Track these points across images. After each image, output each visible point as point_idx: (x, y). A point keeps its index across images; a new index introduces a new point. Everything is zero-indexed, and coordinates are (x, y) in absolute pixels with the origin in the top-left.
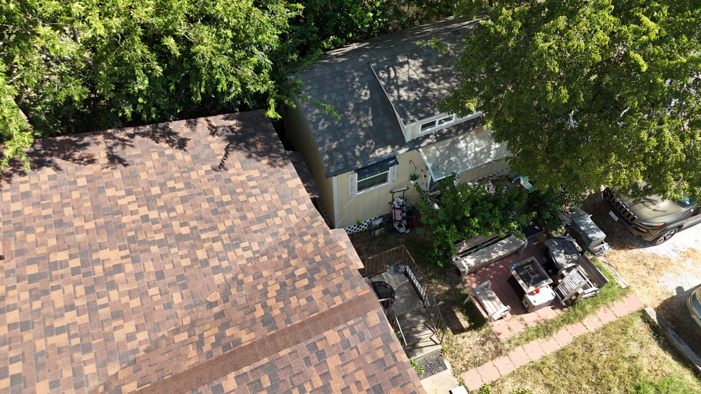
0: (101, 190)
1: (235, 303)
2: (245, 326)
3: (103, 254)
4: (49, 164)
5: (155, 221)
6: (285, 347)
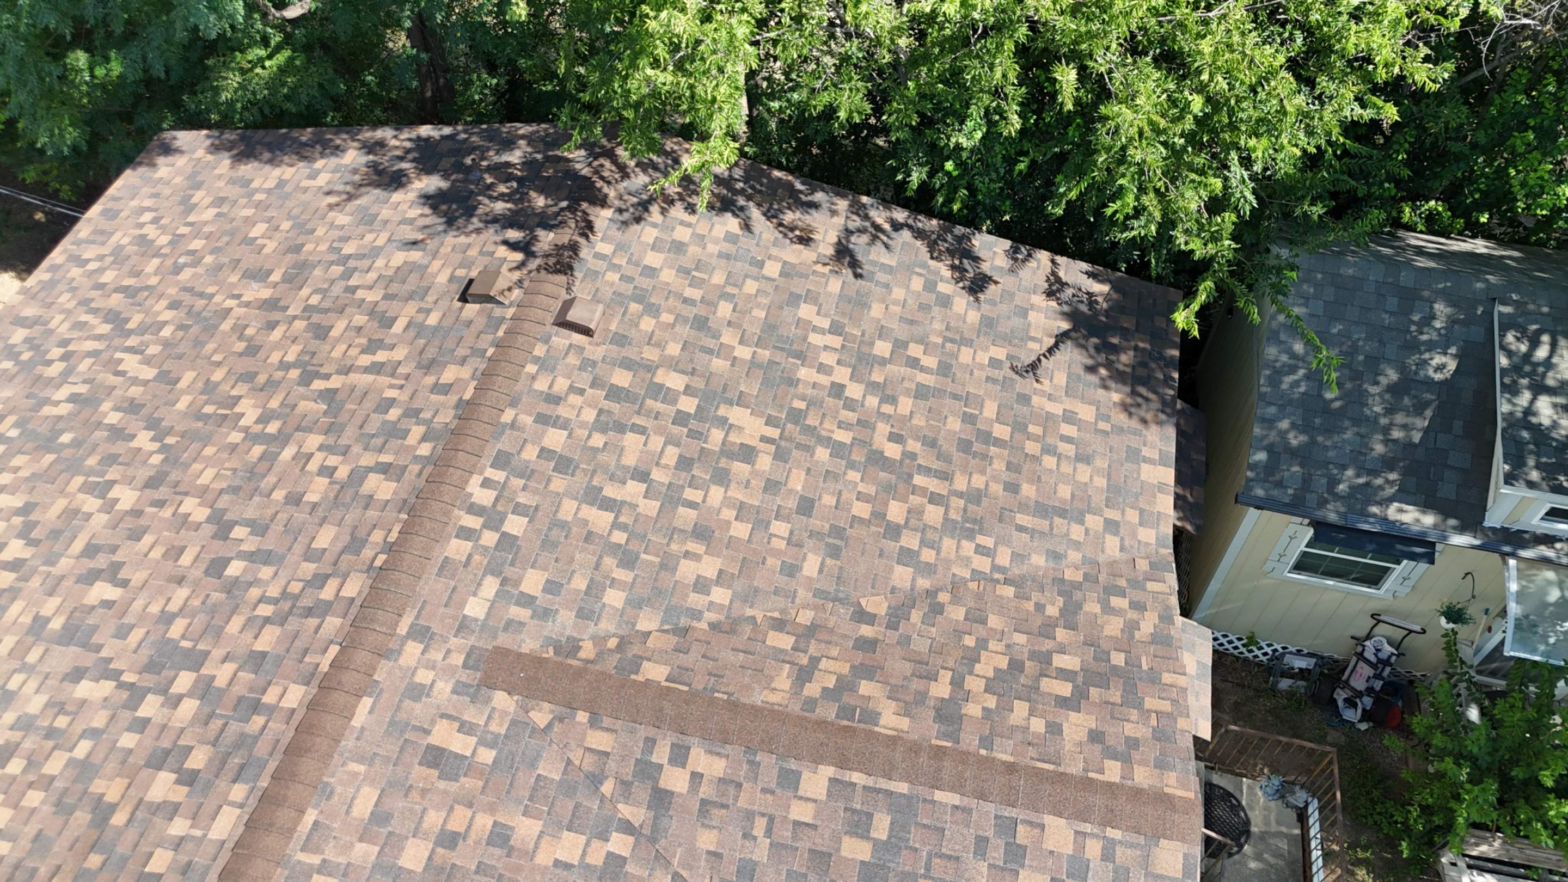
0: (794, 300)
1: (905, 641)
2: (900, 696)
3: (737, 415)
4: (738, 211)
5: (850, 405)
6: (952, 789)
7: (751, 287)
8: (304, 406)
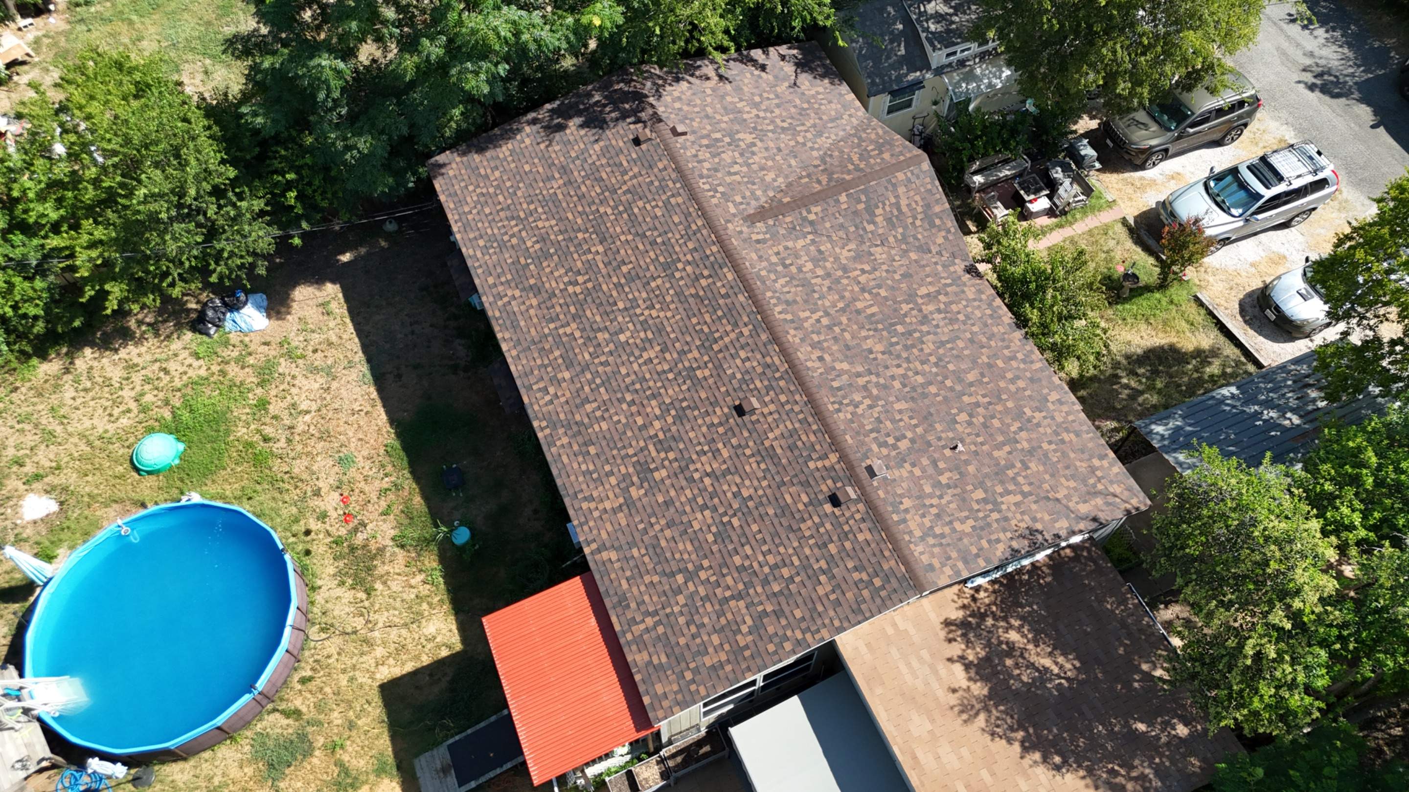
0: (723, 97)
1: (832, 164)
2: (844, 173)
3: (741, 136)
6: (872, 181)
7: (709, 100)
8: (623, 199)
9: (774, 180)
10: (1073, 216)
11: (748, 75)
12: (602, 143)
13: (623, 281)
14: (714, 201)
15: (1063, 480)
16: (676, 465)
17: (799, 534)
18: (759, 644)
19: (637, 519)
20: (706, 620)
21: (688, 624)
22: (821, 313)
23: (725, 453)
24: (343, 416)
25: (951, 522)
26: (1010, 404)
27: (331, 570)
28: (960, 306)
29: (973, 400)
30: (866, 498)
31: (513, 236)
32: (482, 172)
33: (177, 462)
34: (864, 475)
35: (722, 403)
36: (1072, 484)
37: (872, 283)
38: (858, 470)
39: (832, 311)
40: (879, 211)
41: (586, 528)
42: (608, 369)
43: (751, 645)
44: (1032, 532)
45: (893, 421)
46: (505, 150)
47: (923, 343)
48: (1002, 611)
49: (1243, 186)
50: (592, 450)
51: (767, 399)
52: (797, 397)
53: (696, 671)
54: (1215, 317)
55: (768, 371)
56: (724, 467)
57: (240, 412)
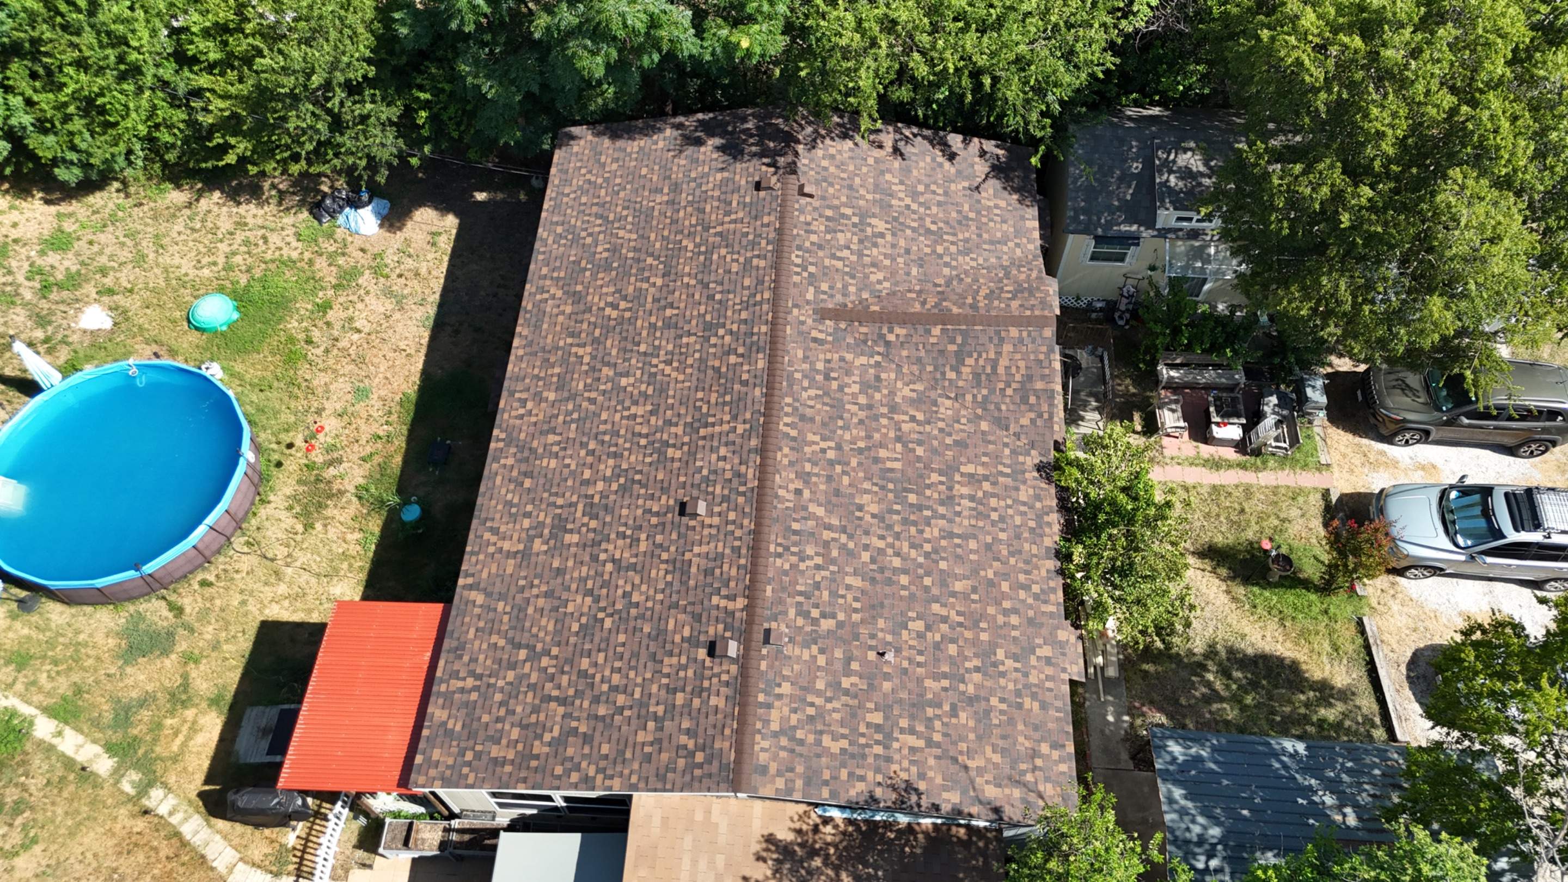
0: (882, 173)
1: (954, 290)
2: (957, 304)
3: (874, 221)
4: (852, 138)
5: (914, 212)
6: (979, 325)
7: (865, 169)
8: (711, 239)
9: (879, 282)
10: (1264, 462)
11: (928, 159)
12: (726, 174)
13: (660, 324)
14: (796, 279)
15: (988, 749)
16: (591, 535)
17: (658, 666)
18: (551, 760)
19: (523, 574)
20: (519, 709)
21: (501, 704)
22: (832, 444)
23: (643, 547)
24: (386, 349)
25: (821, 733)
26: (984, 636)
27: (289, 491)
28: (1002, 503)
29: (944, 612)
30: (744, 662)
31: (590, 235)
32: (603, 159)
33: (224, 328)
34: (759, 636)
35: (672, 493)
36: (997, 758)
37: (915, 436)
38: (756, 628)
39: (846, 448)
40: (970, 361)
41: (474, 559)
42: (592, 407)
43: (543, 758)
44: (909, 787)
45: (834, 594)
46: (634, 146)
47: (929, 525)
48: (840, 857)
49: (1487, 513)
50: (528, 483)
51: (717, 509)
52: (746, 522)
53: (478, 755)
54: (1370, 653)
55: (735, 482)
56: (633, 560)
57: (304, 306)
